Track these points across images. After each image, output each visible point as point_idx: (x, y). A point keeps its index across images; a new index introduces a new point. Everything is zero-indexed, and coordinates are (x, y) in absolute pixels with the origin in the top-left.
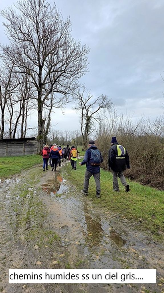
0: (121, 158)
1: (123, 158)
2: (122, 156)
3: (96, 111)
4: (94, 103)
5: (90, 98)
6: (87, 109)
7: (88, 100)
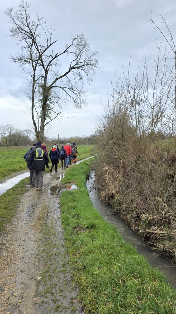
0: (39, 159)
1: (40, 159)
2: (38, 158)
3: (65, 75)
4: (64, 52)
5: (51, 45)
6: (45, 68)
7: (48, 48)
